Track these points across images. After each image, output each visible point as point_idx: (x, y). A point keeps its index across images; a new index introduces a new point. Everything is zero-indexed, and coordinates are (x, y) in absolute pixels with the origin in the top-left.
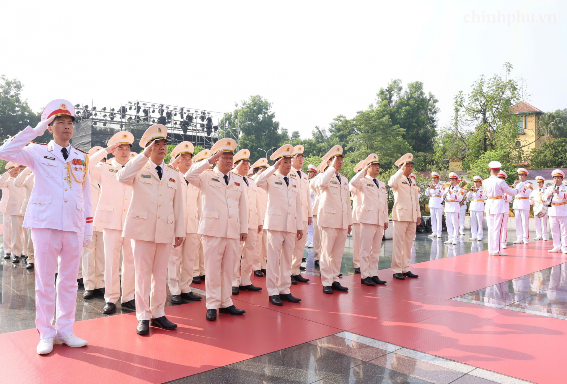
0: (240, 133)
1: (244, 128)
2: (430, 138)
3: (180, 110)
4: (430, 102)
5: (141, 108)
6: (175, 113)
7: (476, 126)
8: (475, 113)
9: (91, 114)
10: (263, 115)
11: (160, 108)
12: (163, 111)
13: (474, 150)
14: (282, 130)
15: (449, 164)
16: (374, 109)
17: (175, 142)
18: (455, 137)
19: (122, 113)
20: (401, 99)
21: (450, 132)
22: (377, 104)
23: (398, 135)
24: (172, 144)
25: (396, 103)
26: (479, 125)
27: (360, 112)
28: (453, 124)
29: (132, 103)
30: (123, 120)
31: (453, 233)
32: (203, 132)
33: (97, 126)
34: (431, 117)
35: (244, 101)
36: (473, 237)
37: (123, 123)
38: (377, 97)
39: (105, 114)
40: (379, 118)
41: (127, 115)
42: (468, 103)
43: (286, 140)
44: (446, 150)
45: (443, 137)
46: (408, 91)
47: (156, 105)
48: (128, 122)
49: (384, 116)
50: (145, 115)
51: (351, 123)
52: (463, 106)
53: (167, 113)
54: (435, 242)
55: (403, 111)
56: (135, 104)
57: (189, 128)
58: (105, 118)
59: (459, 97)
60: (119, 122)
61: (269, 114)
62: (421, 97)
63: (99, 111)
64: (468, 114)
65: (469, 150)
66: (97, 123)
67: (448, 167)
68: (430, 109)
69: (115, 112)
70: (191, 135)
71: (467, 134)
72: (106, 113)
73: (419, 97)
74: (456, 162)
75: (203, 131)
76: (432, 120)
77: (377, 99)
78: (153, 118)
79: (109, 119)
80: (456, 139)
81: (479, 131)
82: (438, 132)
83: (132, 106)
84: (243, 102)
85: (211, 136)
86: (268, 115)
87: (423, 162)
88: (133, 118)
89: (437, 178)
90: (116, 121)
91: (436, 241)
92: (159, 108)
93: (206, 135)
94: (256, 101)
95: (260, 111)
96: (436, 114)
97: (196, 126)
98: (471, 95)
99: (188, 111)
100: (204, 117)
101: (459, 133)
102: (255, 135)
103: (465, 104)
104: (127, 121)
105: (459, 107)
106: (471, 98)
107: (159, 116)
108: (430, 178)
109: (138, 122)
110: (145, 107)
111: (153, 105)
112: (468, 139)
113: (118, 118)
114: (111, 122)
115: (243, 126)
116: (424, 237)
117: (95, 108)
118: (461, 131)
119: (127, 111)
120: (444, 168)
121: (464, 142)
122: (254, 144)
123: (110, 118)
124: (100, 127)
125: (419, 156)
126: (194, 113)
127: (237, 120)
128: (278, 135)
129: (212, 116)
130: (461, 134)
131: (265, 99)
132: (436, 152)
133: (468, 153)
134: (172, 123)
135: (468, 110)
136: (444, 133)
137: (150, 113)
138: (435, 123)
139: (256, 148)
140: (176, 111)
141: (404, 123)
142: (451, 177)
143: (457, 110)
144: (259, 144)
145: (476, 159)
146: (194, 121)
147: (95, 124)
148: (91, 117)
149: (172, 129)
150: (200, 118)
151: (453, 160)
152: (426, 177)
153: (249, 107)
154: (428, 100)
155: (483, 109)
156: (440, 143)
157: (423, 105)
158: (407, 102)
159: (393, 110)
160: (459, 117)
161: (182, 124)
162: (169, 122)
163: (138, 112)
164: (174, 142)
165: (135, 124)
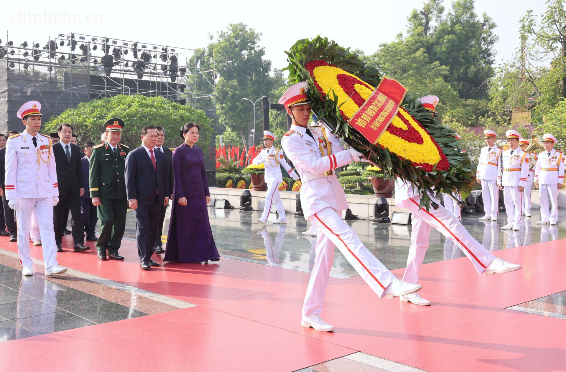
0: (216, 77)
1: (223, 69)
2: (483, 79)
3: (132, 46)
4: (485, 27)
5: (77, 43)
6: (125, 50)
7: (552, 61)
8: (551, 42)
9: (6, 52)
10: (249, 50)
11: (105, 42)
12: (108, 47)
13: (548, 95)
14: (275, 72)
15: (511, 116)
16: (404, 40)
17: (127, 90)
18: (520, 76)
19: (50, 50)
20: (442, 25)
21: (513, 70)
22: (408, 32)
23: (437, 75)
24: (122, 94)
25: (435, 30)
26: (557, 59)
27: (384, 45)
28: (518, 59)
29: (63, 37)
30: (53, 60)
31: (514, 214)
32: (165, 76)
33: (14, 68)
34: (486, 49)
35: (221, 31)
36: (543, 220)
37: (53, 65)
38: (408, 23)
39: (25, 52)
40: (410, 53)
41: (58, 53)
42: (541, 27)
43: (280, 86)
44: (508, 96)
45: (502, 78)
46: (453, 12)
47: (98, 39)
48: (60, 63)
49: (417, 49)
50: (84, 54)
51: (371, 61)
52: (534, 31)
53: (115, 50)
54: (488, 227)
55: (445, 41)
56: (68, 37)
57: (146, 71)
58: (26, 58)
59: (527, 19)
60: (47, 63)
61: (257, 49)
62: (472, 22)
63: (17, 47)
64: (540, 44)
65: (540, 95)
66: (15, 64)
67: (510, 120)
68: (484, 38)
69: (41, 48)
70: (149, 81)
71: (538, 71)
72: (27, 50)
73: (468, 21)
74: (522, 112)
75: (165, 74)
76: (487, 53)
77: (409, 26)
78: (95, 57)
79: (32, 59)
80: (522, 79)
81: (555, 67)
82: (496, 70)
83: (64, 41)
84: (220, 33)
85: (176, 82)
86: (255, 51)
87: (473, 114)
88: (67, 57)
89: (492, 137)
90: (42, 62)
91: (490, 226)
92: (103, 43)
93: (170, 80)
94: (238, 31)
95: (243, 47)
96: (493, 45)
97: (155, 68)
98: (545, 15)
99: (144, 47)
100: (166, 55)
101: (526, 71)
102: (237, 78)
103: (537, 29)
104: (57, 62)
105: (527, 34)
106: (545, 20)
107: (103, 54)
108: (483, 136)
109: (73, 62)
110: (83, 42)
111: (94, 39)
112: (539, 79)
113: (44, 57)
114: (35, 63)
115: (221, 66)
116: (473, 219)
117: (11, 43)
118: (529, 68)
119: (57, 48)
120: (503, 122)
121: (533, 83)
122: (237, 92)
123: (33, 57)
124: (19, 70)
125: (467, 106)
126: (152, 49)
127: (212, 58)
128: (270, 78)
129: (177, 54)
130: (528, 73)
131: (250, 29)
132: (492, 99)
133: (539, 99)
134: (122, 64)
135: (540, 37)
136: (504, 72)
137: (90, 50)
138: (492, 58)
139: (240, 97)
140: (127, 46)
141: (447, 59)
142: (510, 137)
143: (524, 38)
144: (244, 92)
145: (552, 109)
146: (153, 61)
147: (13, 65)
148: (6, 56)
149: (122, 72)
150: (160, 57)
151: (518, 110)
152: (478, 135)
153: (228, 40)
154: (481, 25)
155: (562, 35)
156: (498, 85)
157: (473, 33)
158: (452, 29)
159: (431, 41)
160: (526, 48)
161: (136, 65)
162: (117, 64)
163: (73, 48)
164: (125, 91)
165: (70, 65)
